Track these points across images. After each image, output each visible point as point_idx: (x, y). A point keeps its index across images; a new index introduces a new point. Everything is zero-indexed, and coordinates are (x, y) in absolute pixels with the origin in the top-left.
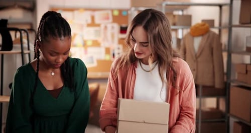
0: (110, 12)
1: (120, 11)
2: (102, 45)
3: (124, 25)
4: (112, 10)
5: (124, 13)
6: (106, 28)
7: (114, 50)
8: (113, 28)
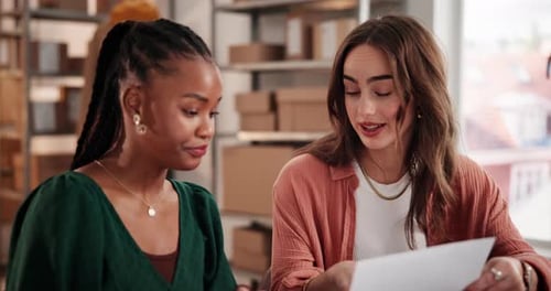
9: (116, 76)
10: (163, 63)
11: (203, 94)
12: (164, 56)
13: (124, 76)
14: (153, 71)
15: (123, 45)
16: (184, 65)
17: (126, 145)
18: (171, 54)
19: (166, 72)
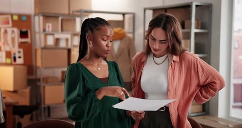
0: (10, 17)
1: (20, 16)
2: (3, 49)
3: (24, 30)
4: (12, 15)
5: (24, 18)
6: (6, 32)
7: (14, 54)
8: (13, 32)
9: (85, 32)
10: (97, 27)
11: (108, 35)
12: (97, 26)
13: (87, 31)
14: (94, 30)
15: (87, 24)
16: (103, 28)
17: (88, 51)
18: (99, 25)
19: (98, 30)
